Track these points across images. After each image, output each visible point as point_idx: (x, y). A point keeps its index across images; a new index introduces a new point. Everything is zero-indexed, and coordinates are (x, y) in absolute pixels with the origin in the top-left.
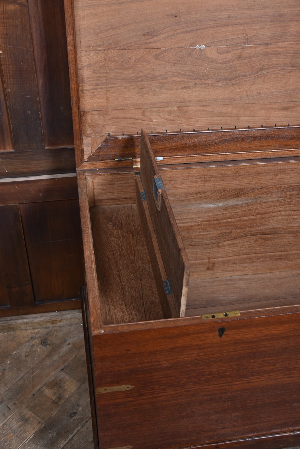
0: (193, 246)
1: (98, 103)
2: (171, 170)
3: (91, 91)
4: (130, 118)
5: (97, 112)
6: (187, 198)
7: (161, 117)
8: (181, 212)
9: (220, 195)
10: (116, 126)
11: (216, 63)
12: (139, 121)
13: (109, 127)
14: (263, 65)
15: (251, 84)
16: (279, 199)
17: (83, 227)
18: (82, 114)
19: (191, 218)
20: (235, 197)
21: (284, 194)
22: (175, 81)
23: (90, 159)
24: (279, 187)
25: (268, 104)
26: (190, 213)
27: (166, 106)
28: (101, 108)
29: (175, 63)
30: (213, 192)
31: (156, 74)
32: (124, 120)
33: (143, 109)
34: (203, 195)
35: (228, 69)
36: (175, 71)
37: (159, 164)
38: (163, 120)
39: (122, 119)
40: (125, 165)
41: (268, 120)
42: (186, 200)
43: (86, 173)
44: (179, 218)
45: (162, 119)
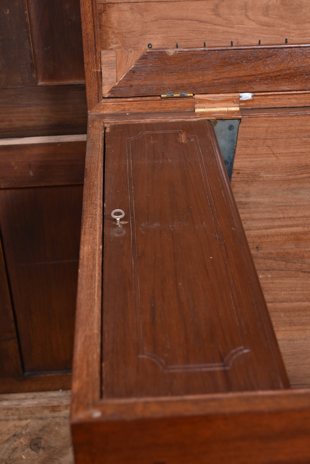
0: (305, 272)
2: (267, 117)
4: (192, 20)
5: (129, 5)
6: (296, 177)
7: (250, 19)
8: (285, 204)
10: (165, 35)
12: (209, 26)
13: (152, 36)
19: (303, 217)
23: (115, 94)
26: (301, 206)
32: (180, 22)
33: (216, 2)
37: (244, 108)
38: (253, 25)
39: (177, 22)
40: (180, 108)
42: (294, 179)
43: (105, 119)
44: (281, 216)
45: (252, 23)
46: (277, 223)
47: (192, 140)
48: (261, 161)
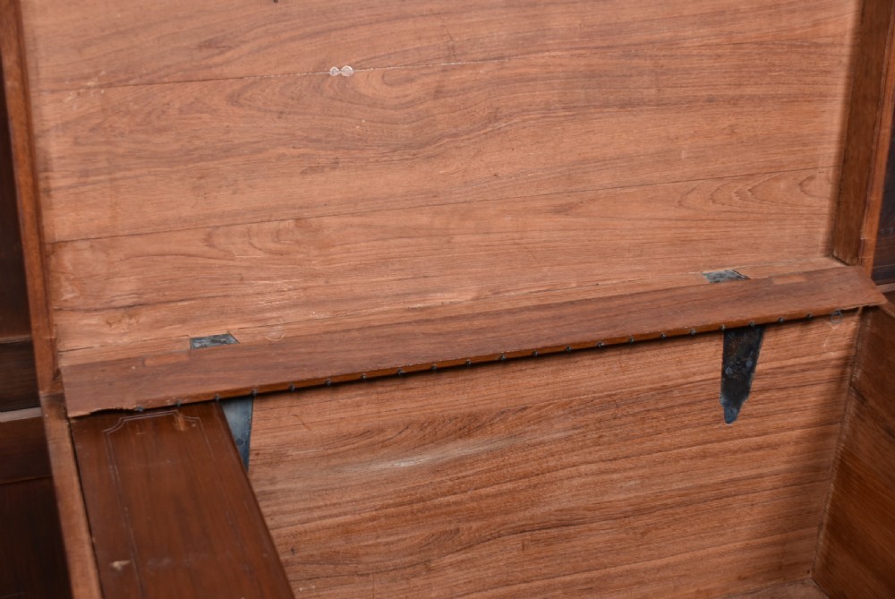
0: (362, 575)
1: (91, 220)
3: (71, 191)
4: (176, 255)
5: (88, 243)
6: (337, 450)
7: (255, 247)
8: (325, 488)
9: (422, 433)
10: (140, 277)
11: (382, 108)
12: (201, 261)
13: (122, 279)
14: (498, 108)
15: (473, 154)
16: (571, 433)
17: (69, 542)
18: (48, 250)
19: (352, 501)
20: (460, 437)
21: (580, 418)
22: (284, 155)
24: (566, 404)
25: (519, 199)
26: (347, 487)
27: (267, 218)
28: (99, 233)
29: (281, 113)
30: (401, 429)
31: (236, 142)
32: (160, 258)
33: (208, 230)
34: (376, 438)
35: (413, 122)
36: (283, 131)
38: (260, 255)
39: (156, 258)
41: (522, 238)
42: (334, 454)
44: (322, 503)
45: (258, 252)
46: (316, 514)
47: (194, 425)
48: (287, 435)
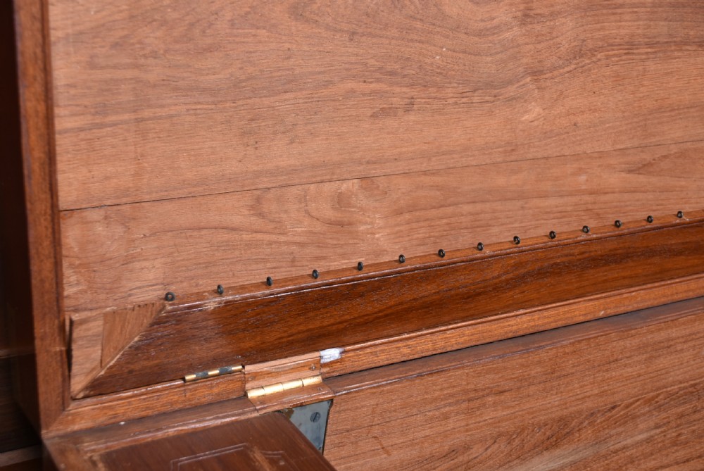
1: (107, 178)
2: (374, 387)
3: (82, 135)
5: (102, 212)
7: (312, 217)
9: (509, 448)
10: (169, 260)
11: (465, 33)
12: (245, 236)
13: (145, 264)
14: (584, 41)
15: (555, 96)
16: (653, 433)
20: (547, 449)
21: (664, 415)
22: (353, 91)
23: (98, 388)
24: (653, 398)
25: (596, 155)
27: (328, 177)
28: (118, 197)
29: (353, 33)
30: (489, 443)
31: (298, 71)
32: (195, 233)
33: (258, 193)
34: (461, 458)
35: (497, 53)
36: (353, 59)
37: (327, 375)
38: (317, 227)
39: (190, 233)
40: (218, 394)
41: (595, 203)
43: (83, 442)
47: (282, 463)
48: (362, 465)
